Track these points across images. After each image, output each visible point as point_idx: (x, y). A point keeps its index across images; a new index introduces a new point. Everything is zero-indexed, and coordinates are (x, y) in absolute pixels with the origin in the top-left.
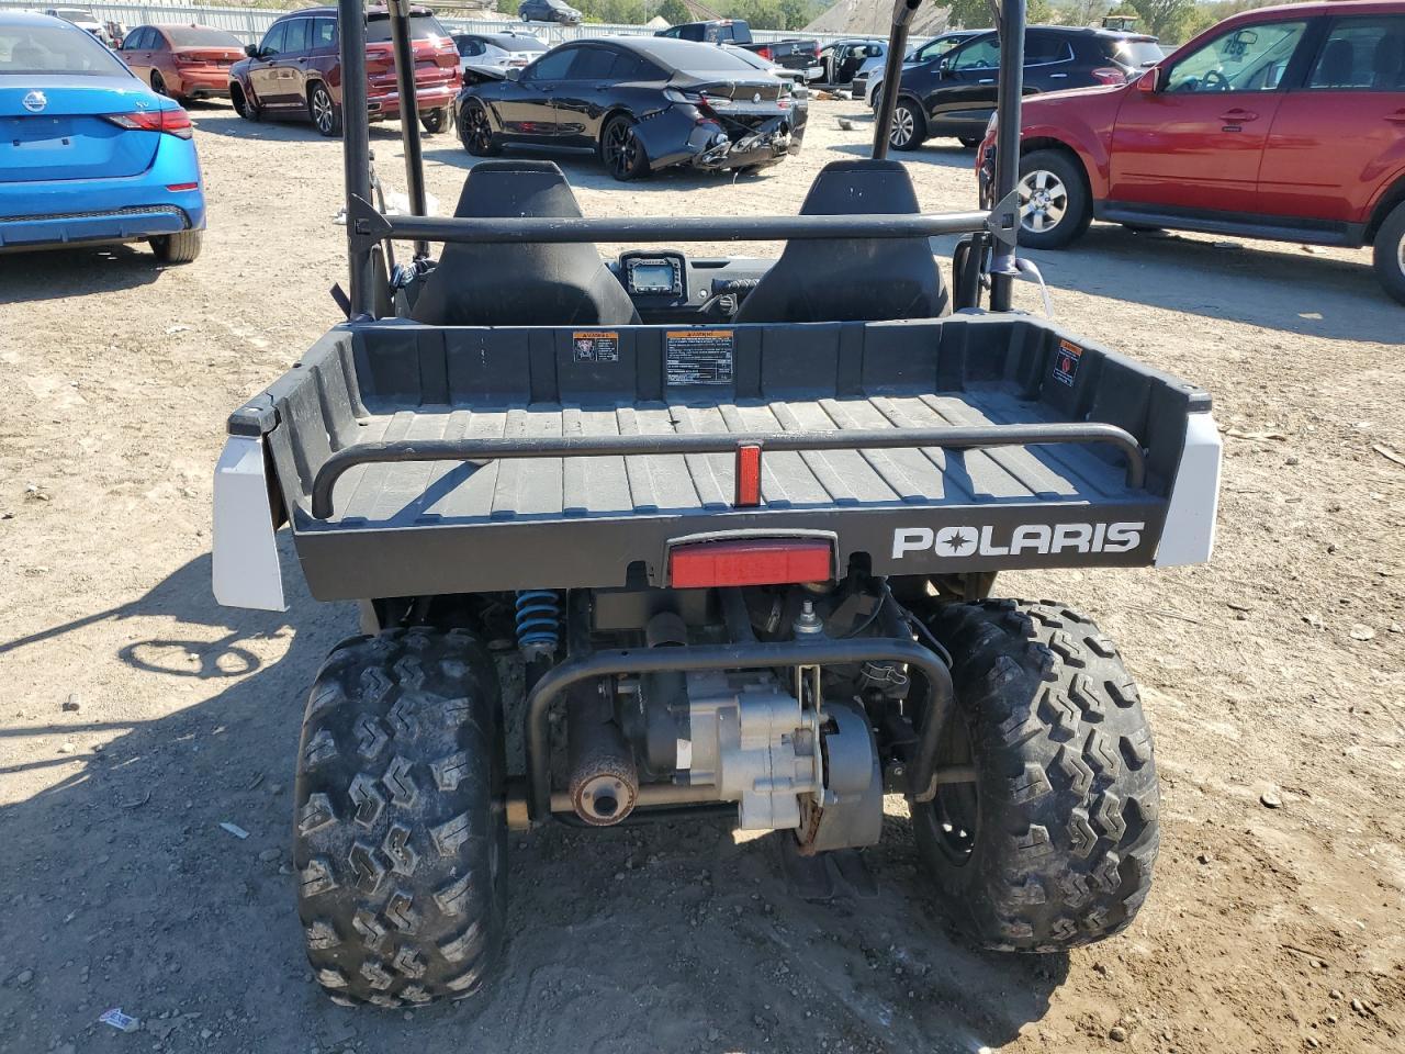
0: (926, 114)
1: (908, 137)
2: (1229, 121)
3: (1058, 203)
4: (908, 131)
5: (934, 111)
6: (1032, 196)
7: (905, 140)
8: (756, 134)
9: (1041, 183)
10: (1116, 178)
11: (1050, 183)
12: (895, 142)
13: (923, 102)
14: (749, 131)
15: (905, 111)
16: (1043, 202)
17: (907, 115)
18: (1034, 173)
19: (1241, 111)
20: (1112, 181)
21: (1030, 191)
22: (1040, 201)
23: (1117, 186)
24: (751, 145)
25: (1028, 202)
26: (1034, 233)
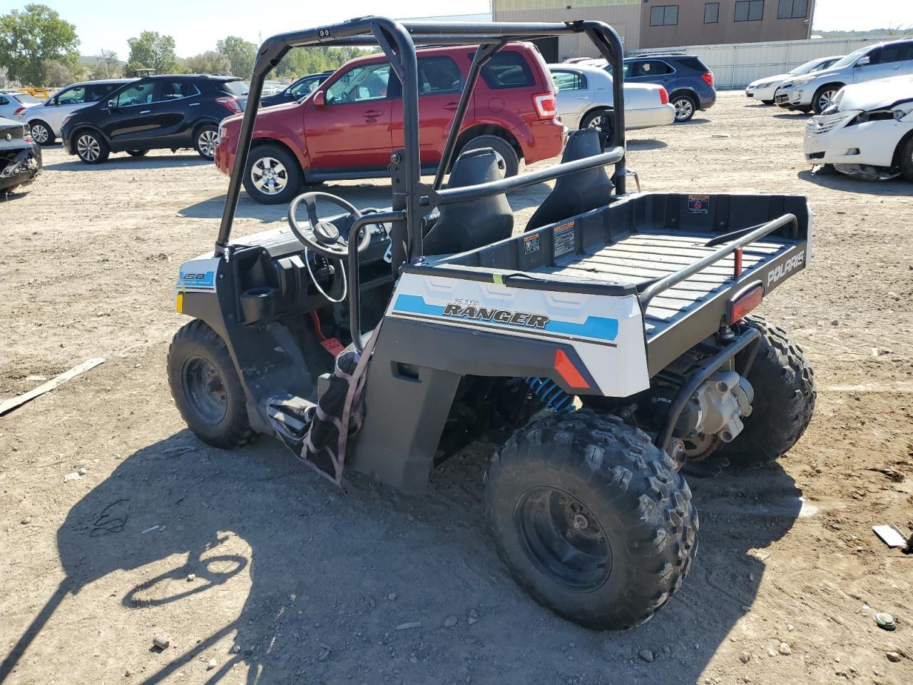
0: (108, 139)
1: (97, 154)
2: (368, 117)
3: (281, 175)
4: (97, 150)
5: (112, 135)
6: (263, 174)
7: (95, 156)
8: (15, 163)
9: (267, 165)
10: (313, 155)
11: (273, 164)
12: (88, 159)
13: (101, 129)
14: (9, 161)
15: (89, 137)
16: (272, 176)
17: (91, 140)
18: (261, 160)
19: (373, 111)
20: (311, 158)
21: (262, 171)
22: (270, 176)
23: (314, 159)
24: (14, 172)
25: (261, 177)
26: (271, 195)
